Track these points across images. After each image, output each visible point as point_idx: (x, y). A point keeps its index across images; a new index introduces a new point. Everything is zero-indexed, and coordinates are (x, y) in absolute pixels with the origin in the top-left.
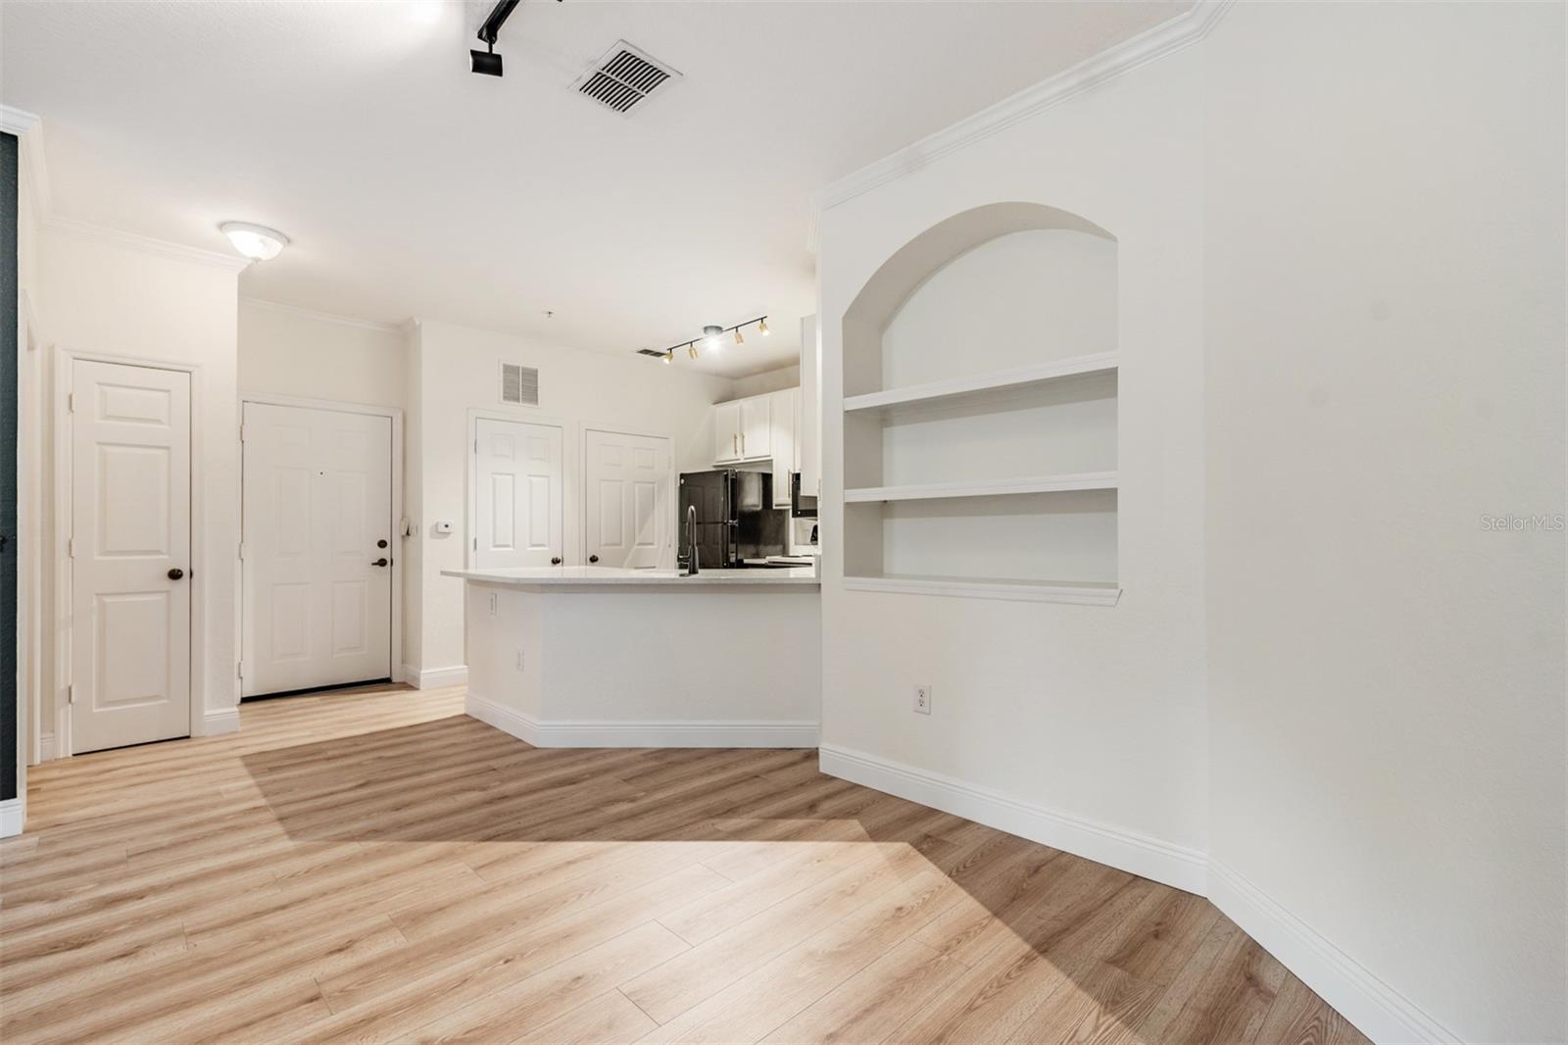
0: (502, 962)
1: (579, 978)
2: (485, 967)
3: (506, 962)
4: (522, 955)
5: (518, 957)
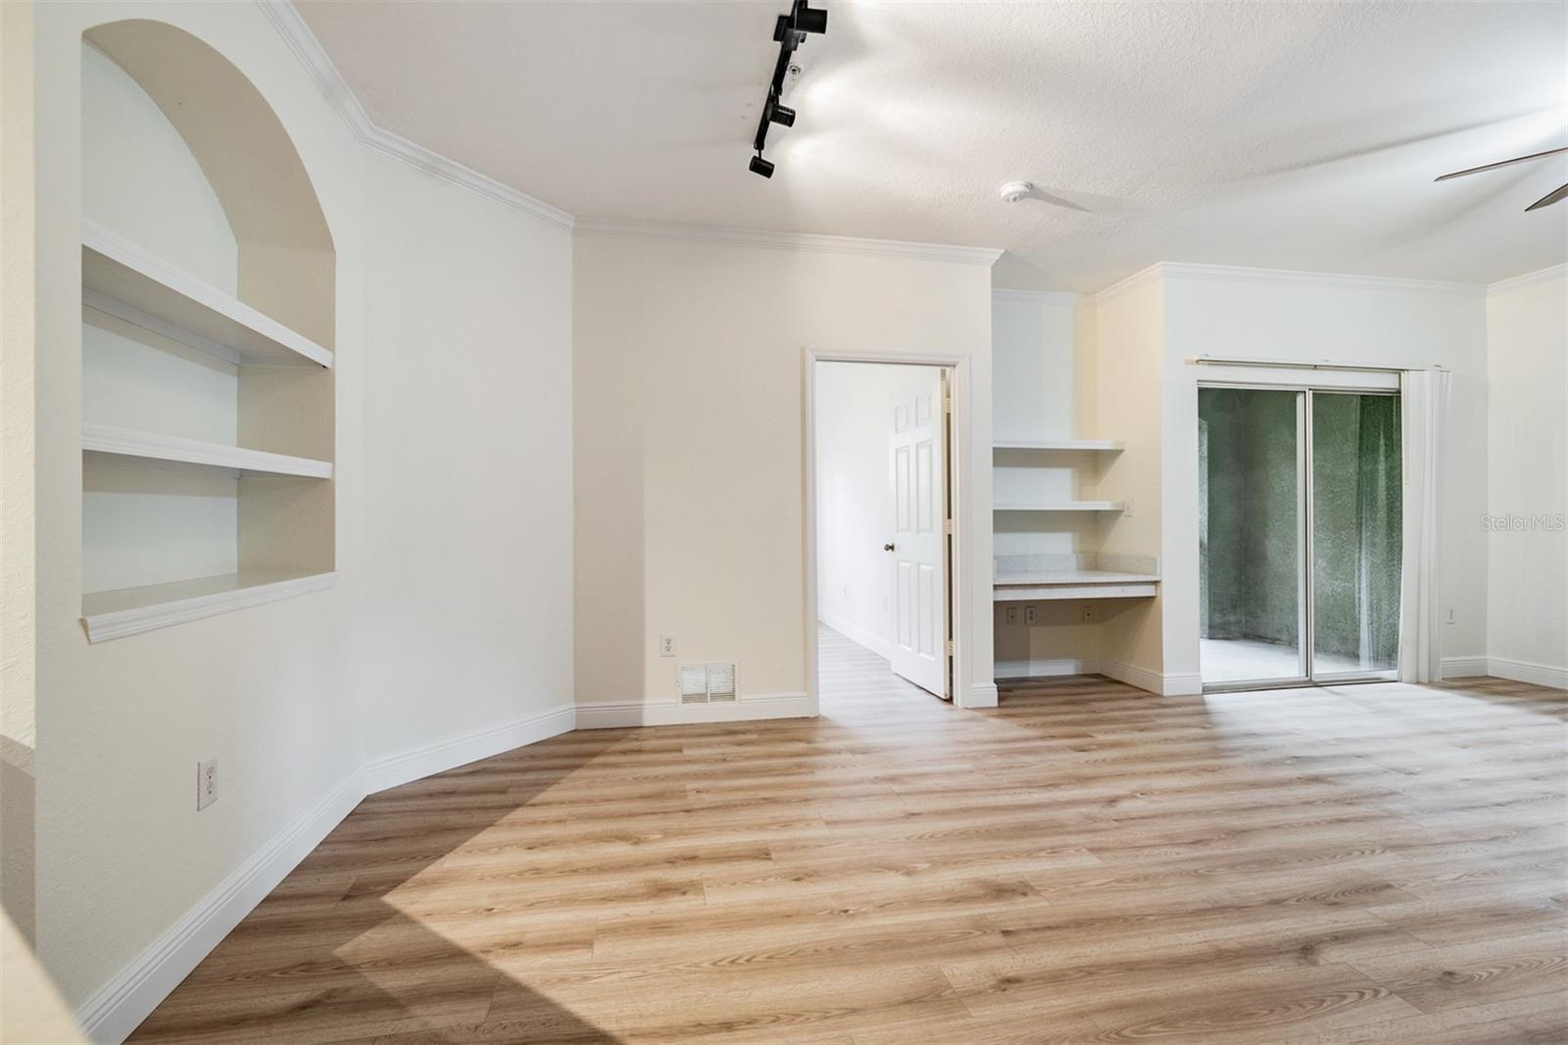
0: (851, 912)
1: (796, 880)
2: (864, 913)
3: (846, 911)
4: (832, 913)
5: (836, 913)
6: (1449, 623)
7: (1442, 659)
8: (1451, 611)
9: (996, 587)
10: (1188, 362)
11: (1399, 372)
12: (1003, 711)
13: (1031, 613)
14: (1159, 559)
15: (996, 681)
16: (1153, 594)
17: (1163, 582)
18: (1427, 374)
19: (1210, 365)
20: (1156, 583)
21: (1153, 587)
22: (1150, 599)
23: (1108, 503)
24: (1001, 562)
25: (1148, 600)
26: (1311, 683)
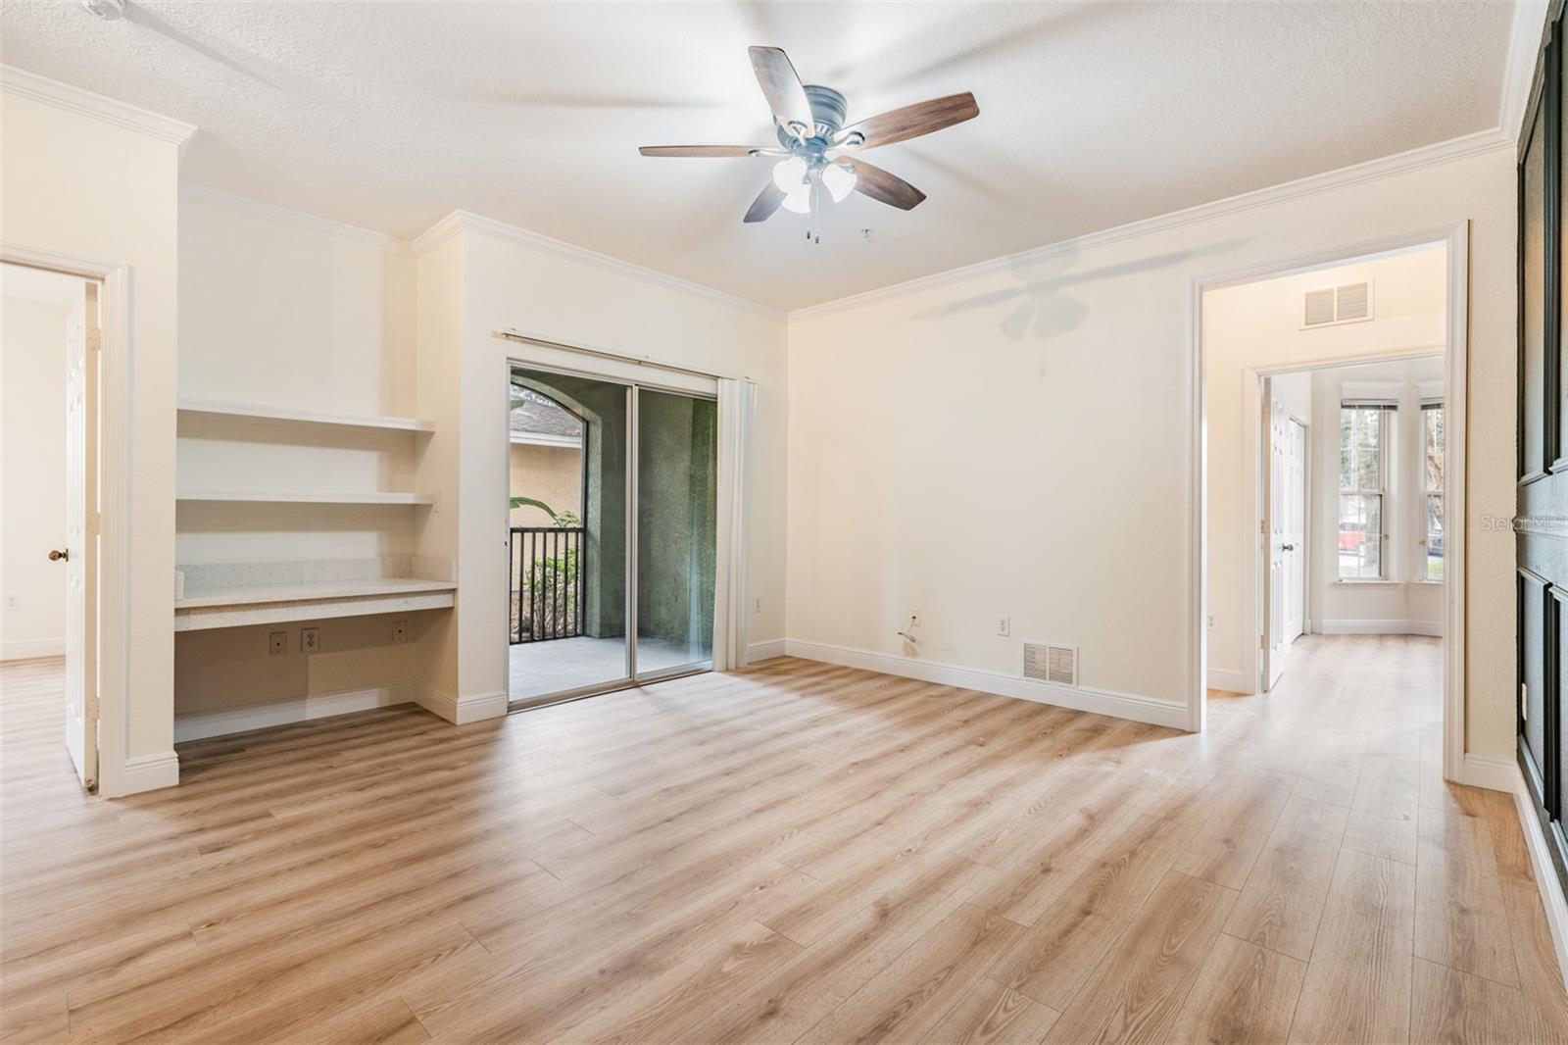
6: (757, 612)
7: (748, 646)
8: (758, 601)
9: (178, 611)
10: (495, 335)
11: (716, 378)
12: (189, 790)
13: (311, 637)
14: (454, 562)
15: (178, 747)
16: (451, 605)
17: (459, 590)
18: (737, 383)
19: (523, 342)
20: (453, 591)
21: (450, 596)
22: (450, 610)
23: (412, 495)
24: (190, 574)
25: (447, 612)
26: (634, 683)
